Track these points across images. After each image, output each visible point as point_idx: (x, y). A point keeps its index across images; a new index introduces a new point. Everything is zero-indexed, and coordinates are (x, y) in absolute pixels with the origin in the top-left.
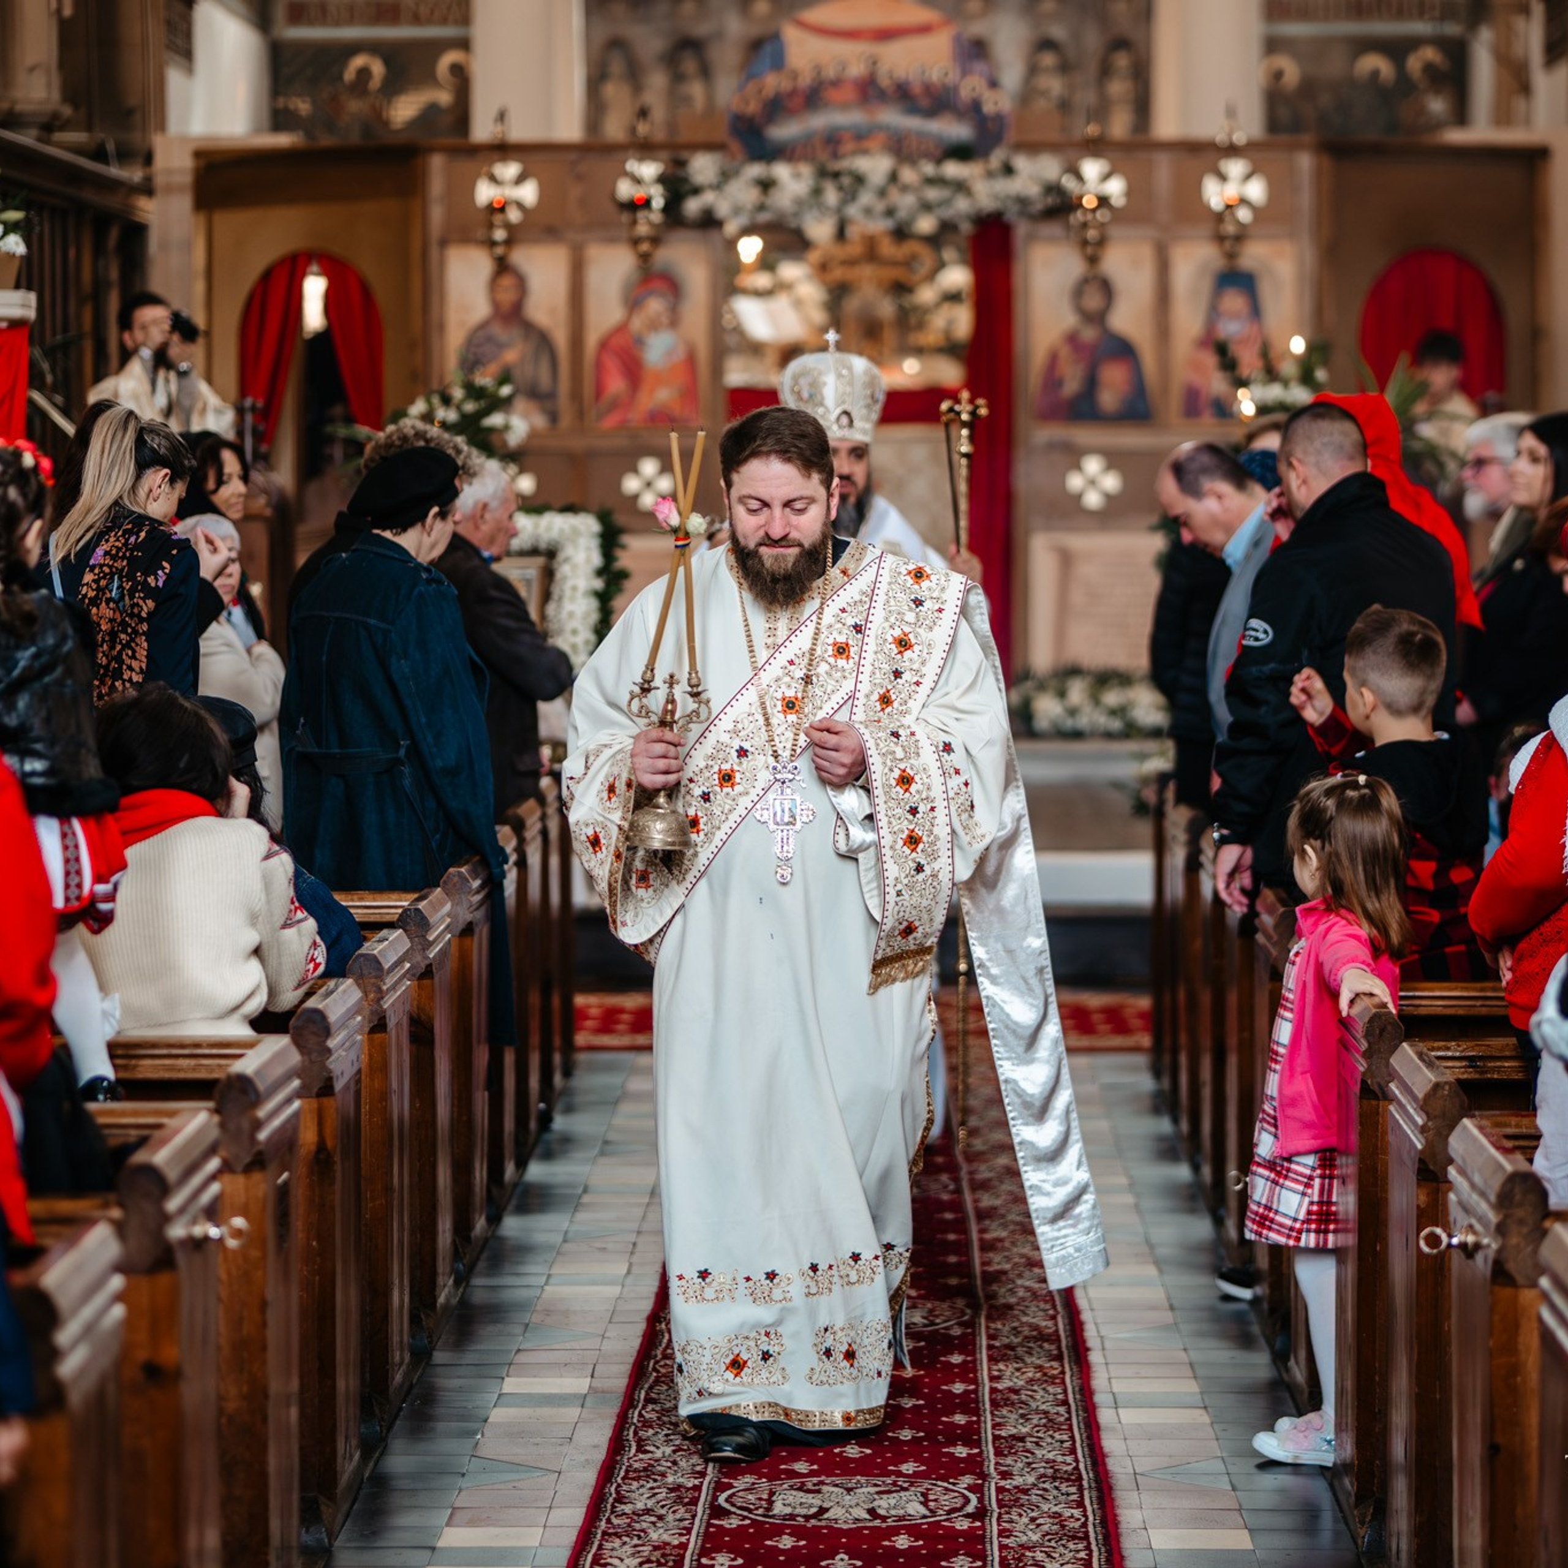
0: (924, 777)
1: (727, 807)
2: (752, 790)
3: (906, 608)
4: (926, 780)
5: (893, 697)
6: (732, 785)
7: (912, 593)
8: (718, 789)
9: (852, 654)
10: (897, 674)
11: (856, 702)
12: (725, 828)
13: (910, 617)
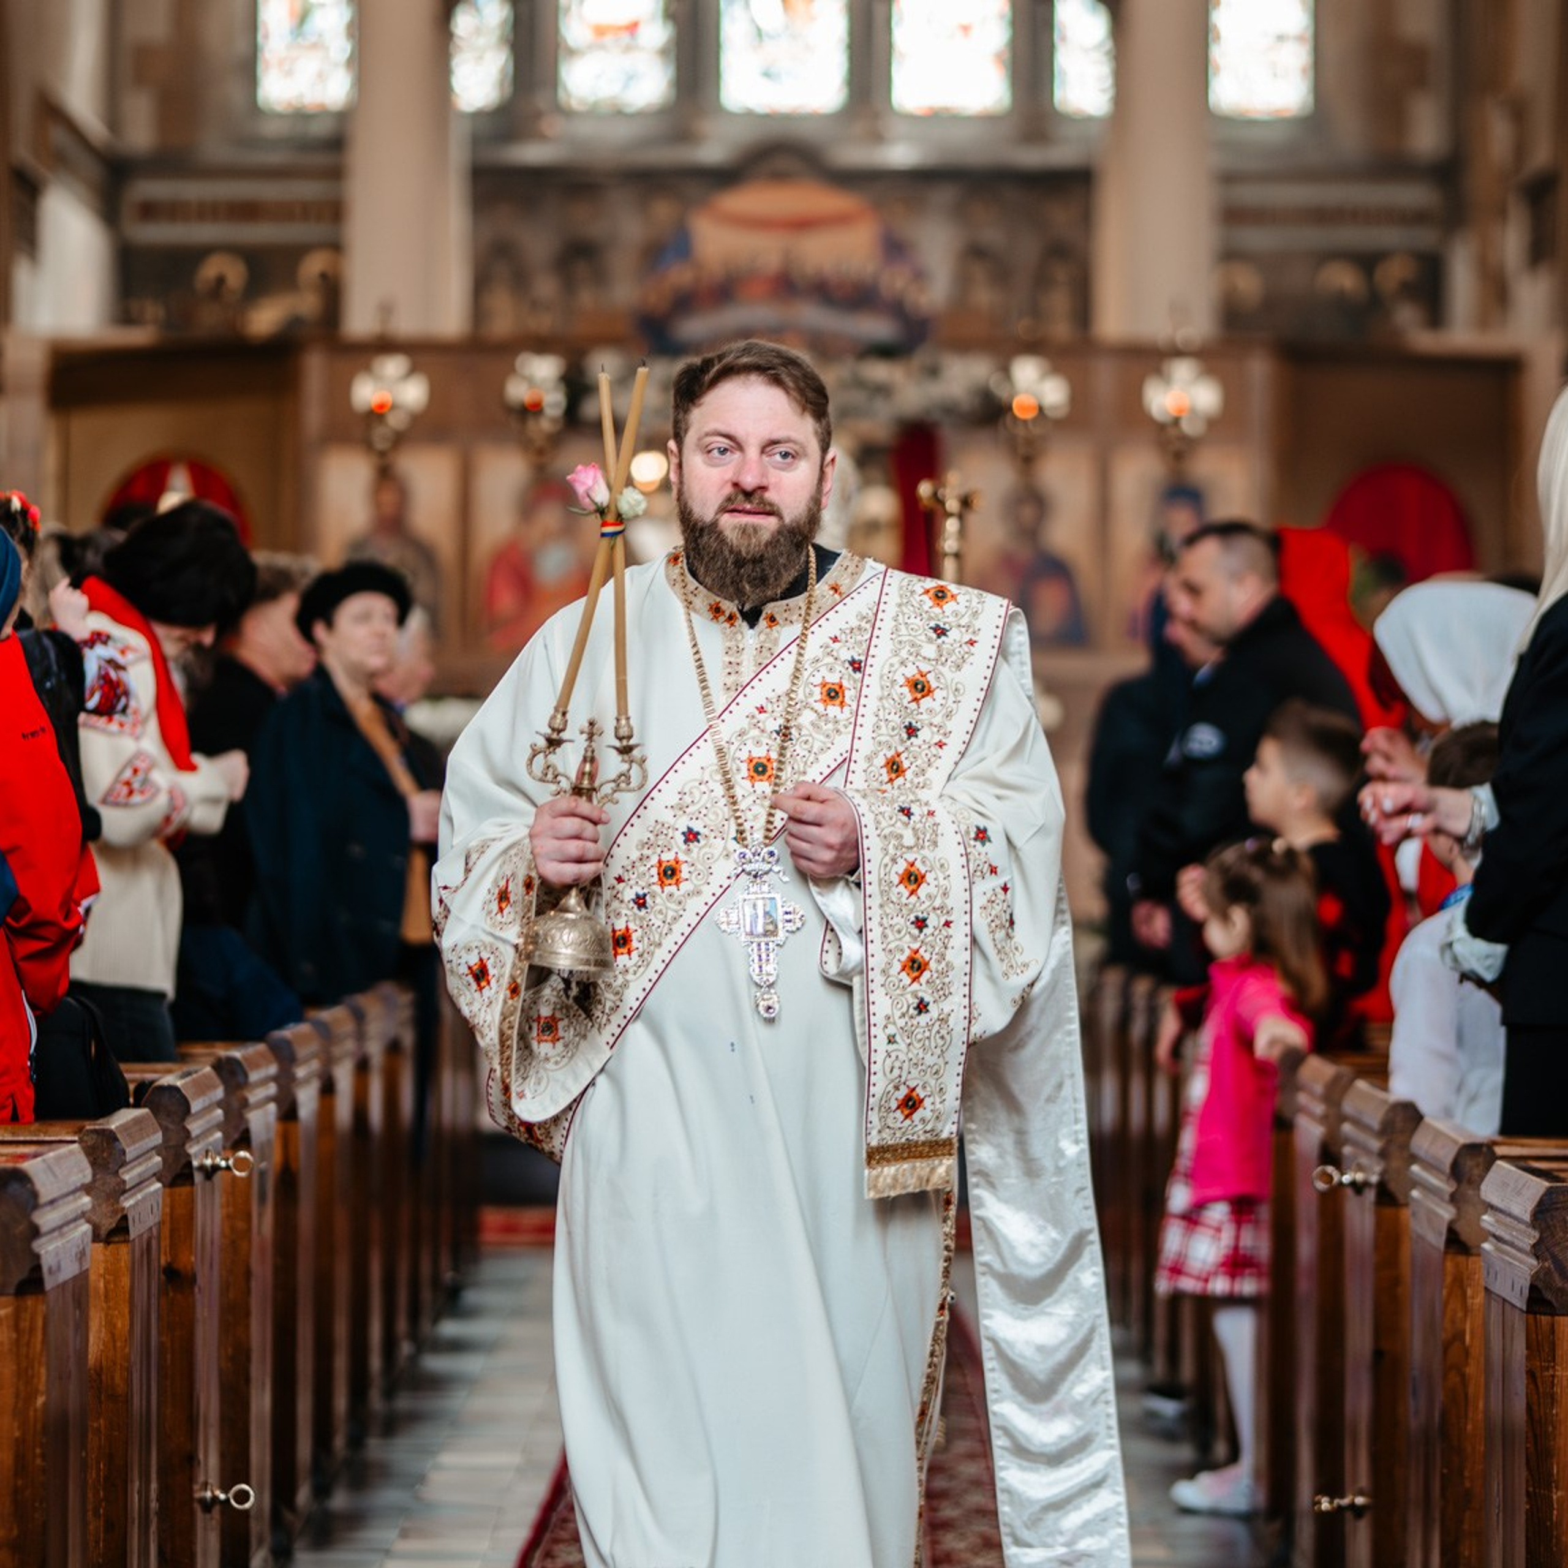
0: (941, 876)
1: (671, 914)
2: (705, 889)
3: (923, 638)
4: (942, 882)
5: (906, 764)
6: (677, 883)
7: (930, 619)
8: (657, 888)
9: (847, 700)
10: (911, 731)
11: (853, 766)
12: (669, 944)
13: (929, 651)
